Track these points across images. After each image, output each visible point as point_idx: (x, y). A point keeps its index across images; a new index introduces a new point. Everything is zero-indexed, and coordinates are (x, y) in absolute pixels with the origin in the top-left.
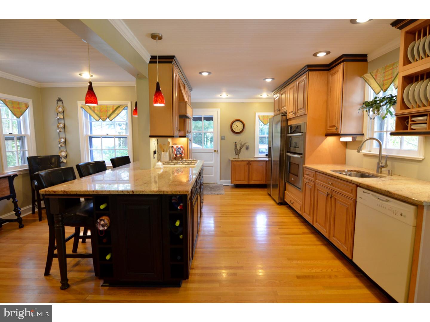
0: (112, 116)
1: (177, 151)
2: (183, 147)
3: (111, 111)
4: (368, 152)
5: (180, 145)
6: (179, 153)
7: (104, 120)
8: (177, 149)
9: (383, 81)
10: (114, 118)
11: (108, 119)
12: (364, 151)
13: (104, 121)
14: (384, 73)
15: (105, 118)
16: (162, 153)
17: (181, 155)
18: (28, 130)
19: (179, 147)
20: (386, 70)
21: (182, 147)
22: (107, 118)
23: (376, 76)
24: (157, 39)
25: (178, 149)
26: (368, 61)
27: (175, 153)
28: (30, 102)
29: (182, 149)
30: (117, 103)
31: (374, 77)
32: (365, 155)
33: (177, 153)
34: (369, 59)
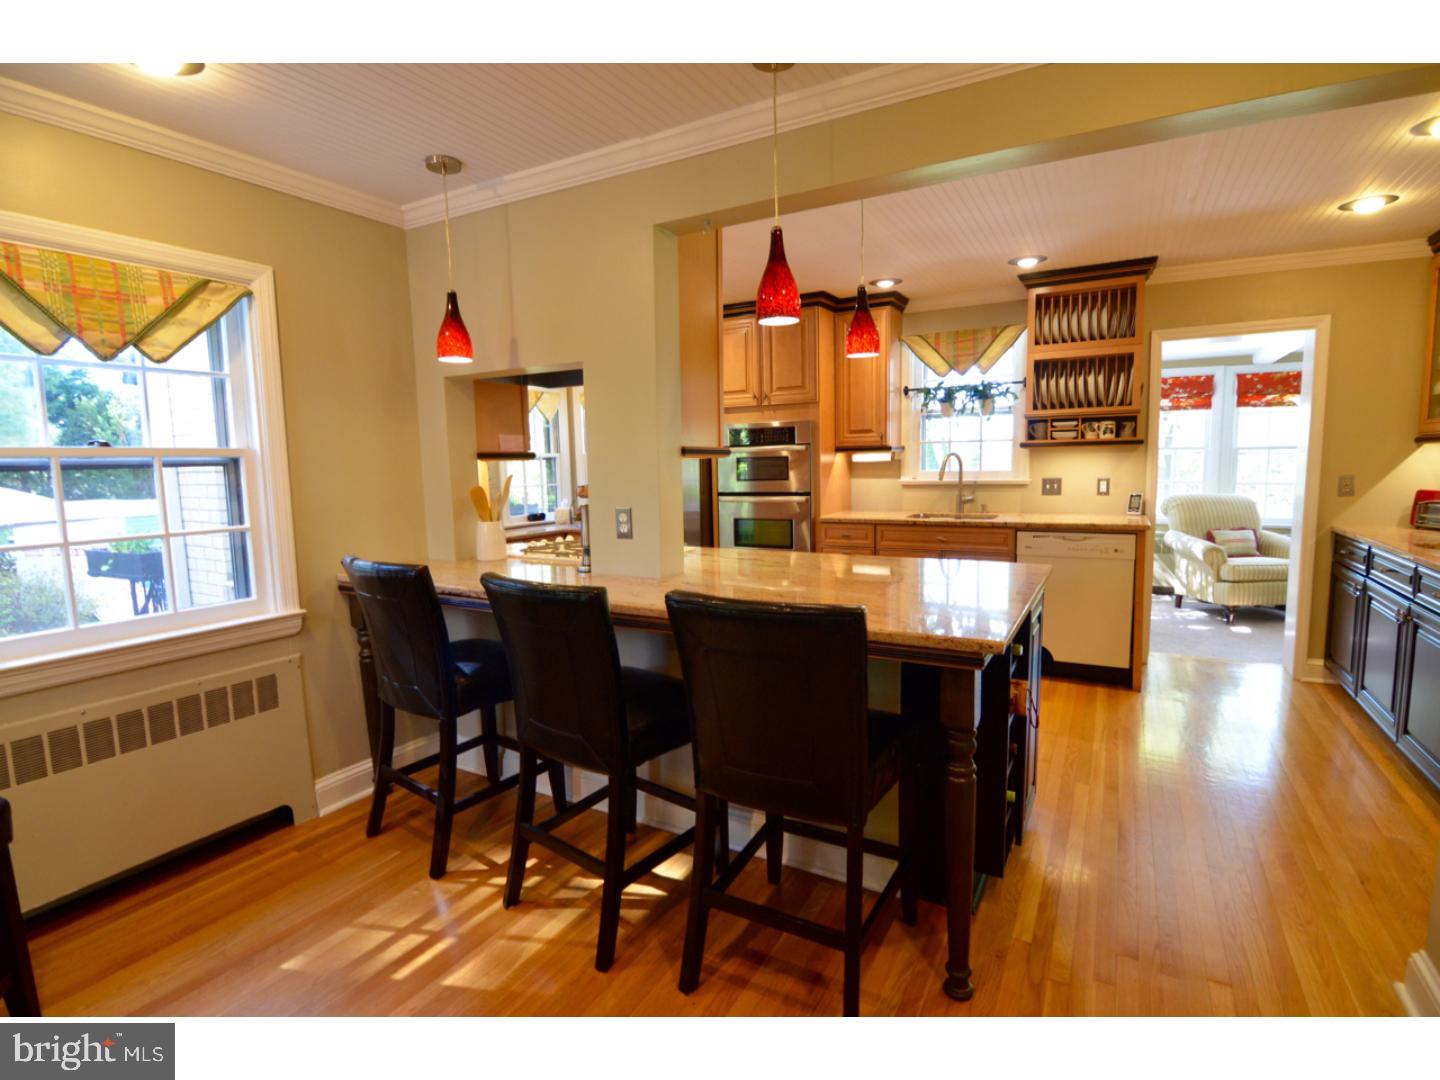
0: (166, 336)
3: (156, 304)
4: (911, 480)
7: (108, 351)
9: (955, 356)
10: (177, 345)
11: (131, 350)
12: (906, 479)
13: (105, 358)
14: (955, 343)
15: (117, 339)
20: (960, 339)
22: (125, 345)
23: (938, 344)
26: (906, 311)
30: (191, 259)
31: (933, 345)
32: (907, 486)
34: (909, 309)
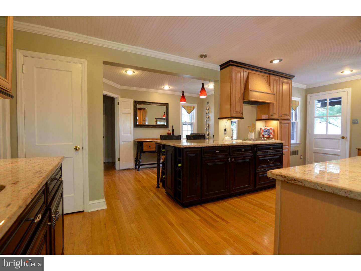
1: (265, 132)
2: (273, 129)
5: (269, 127)
6: (267, 134)
8: (265, 131)
16: (249, 133)
17: (269, 136)
18: (194, 121)
19: (268, 128)
21: (271, 129)
24: (203, 57)
25: (267, 130)
27: (263, 133)
28: (196, 106)
29: (271, 131)
33: (265, 134)
